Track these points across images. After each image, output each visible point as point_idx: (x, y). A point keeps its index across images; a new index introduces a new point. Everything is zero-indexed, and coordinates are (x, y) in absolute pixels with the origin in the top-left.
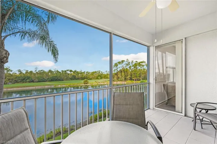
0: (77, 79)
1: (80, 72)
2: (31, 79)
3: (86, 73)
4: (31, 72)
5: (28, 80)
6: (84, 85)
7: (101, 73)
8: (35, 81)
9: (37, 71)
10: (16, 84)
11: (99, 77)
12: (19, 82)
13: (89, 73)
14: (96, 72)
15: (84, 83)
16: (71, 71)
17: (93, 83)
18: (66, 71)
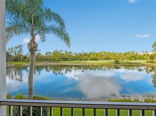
0: (109, 59)
1: (113, 53)
2: (80, 58)
3: (119, 54)
4: (80, 54)
5: (78, 59)
6: (115, 65)
7: (135, 54)
8: (82, 60)
9: (83, 53)
10: (74, 61)
11: (133, 58)
12: (75, 60)
13: (121, 54)
14: (129, 53)
15: (115, 63)
16: (105, 53)
17: (124, 64)
18: (101, 53)
